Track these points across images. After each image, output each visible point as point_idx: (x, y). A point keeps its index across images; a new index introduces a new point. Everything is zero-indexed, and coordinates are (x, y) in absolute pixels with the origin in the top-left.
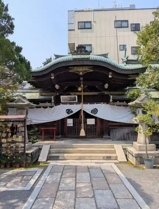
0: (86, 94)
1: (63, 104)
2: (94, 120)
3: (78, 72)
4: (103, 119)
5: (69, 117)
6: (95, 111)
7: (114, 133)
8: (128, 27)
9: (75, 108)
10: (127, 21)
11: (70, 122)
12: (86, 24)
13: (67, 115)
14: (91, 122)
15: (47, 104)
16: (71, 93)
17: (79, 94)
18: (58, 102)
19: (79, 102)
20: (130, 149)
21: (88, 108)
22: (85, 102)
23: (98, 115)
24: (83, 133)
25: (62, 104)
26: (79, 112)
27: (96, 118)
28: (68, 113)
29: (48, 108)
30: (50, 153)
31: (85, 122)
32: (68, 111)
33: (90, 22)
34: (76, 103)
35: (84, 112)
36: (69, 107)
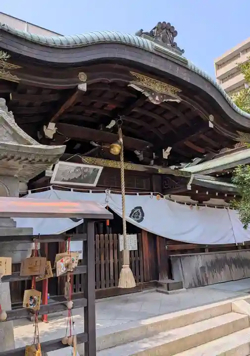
3: (150, 91)
4: (156, 235)
6: (138, 213)
7: (180, 268)
16: (84, 159)
17: (111, 164)
25: (54, 188)
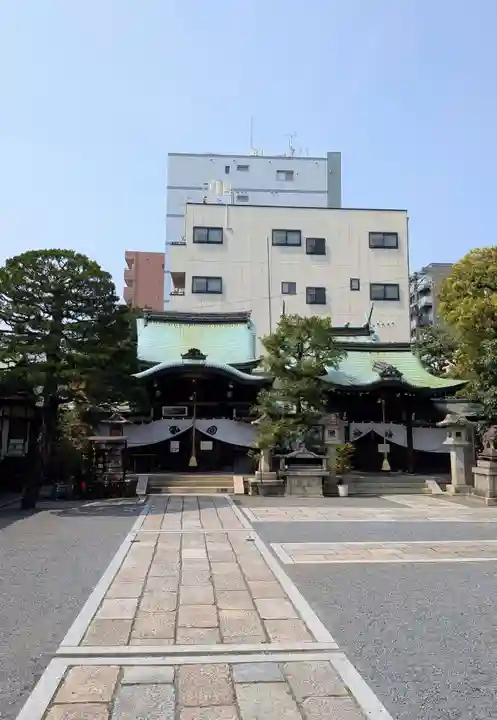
0: (199, 404)
1: (165, 418)
2: (211, 443)
5: (174, 439)
6: (213, 430)
8: (300, 245)
9: (184, 425)
10: (299, 232)
11: (175, 446)
12: (212, 233)
13: (169, 435)
14: (206, 446)
15: (142, 418)
17: (189, 404)
18: (158, 416)
19: (190, 416)
20: (252, 480)
21: (203, 425)
22: (199, 416)
23: (217, 436)
24: (193, 462)
26: (189, 431)
27: (214, 440)
28: (173, 432)
29: (143, 425)
30: (148, 485)
31: (198, 446)
32: (174, 429)
33: (221, 229)
34: (186, 418)
35: (196, 430)
36: (173, 422)
